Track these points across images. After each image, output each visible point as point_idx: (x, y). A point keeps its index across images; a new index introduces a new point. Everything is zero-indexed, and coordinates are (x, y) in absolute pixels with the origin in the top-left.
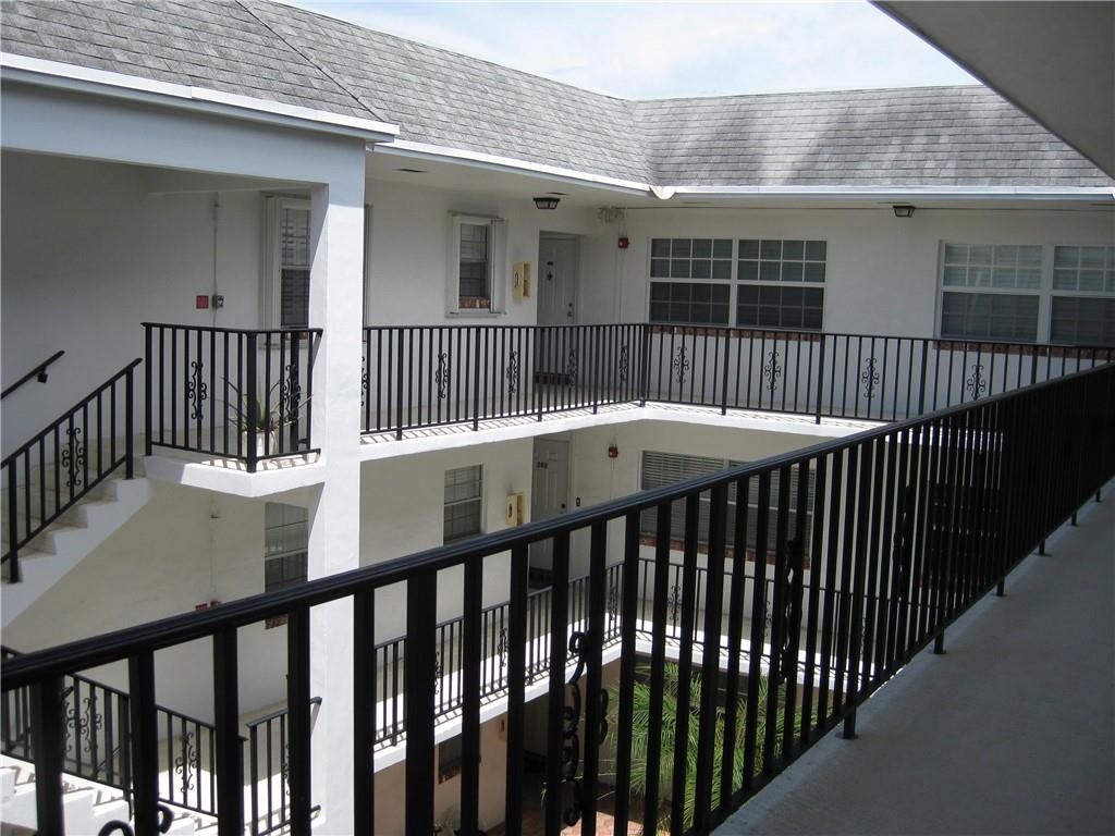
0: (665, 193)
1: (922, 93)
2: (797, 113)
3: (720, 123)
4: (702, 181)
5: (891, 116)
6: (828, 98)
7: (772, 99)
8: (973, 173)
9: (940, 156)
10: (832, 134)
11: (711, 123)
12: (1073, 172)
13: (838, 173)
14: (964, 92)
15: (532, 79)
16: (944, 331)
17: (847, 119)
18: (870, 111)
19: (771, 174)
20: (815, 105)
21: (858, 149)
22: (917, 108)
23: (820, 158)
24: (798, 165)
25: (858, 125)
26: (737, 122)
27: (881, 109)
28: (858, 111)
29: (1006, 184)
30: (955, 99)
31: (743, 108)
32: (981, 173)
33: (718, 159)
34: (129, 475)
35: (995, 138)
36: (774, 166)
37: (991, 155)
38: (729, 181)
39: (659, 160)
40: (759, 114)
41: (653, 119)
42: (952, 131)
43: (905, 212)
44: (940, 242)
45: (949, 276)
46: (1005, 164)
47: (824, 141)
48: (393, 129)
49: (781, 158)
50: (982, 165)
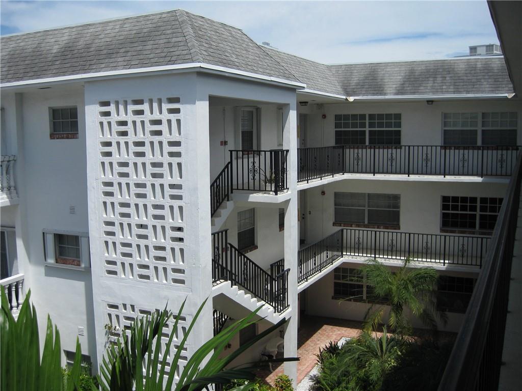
0: (351, 99)
1: (436, 62)
2: (393, 69)
3: (366, 73)
4: (364, 95)
5: (428, 71)
6: (404, 64)
7: (384, 65)
8: (460, 90)
9: (447, 84)
10: (407, 77)
11: (362, 73)
12: (493, 89)
13: (412, 91)
14: (452, 62)
15: (306, 61)
16: (445, 143)
17: (412, 72)
18: (420, 68)
19: (388, 91)
20: (399, 67)
21: (418, 82)
22: (437, 68)
23: (405, 86)
24: (398, 88)
25: (417, 74)
26: (372, 73)
27: (424, 68)
28: (415, 69)
29: (471, 93)
30: (449, 64)
31: (373, 68)
32: (462, 90)
33: (367, 87)
34: (228, 200)
35: (465, 78)
36: (389, 89)
37: (465, 83)
38: (374, 94)
39: (346, 87)
40: (379, 70)
41: (339, 72)
42: (450, 75)
43: (431, 103)
44: (442, 113)
45: (445, 124)
46: (470, 87)
47: (405, 80)
48: (305, 85)
49: (391, 86)
50: (462, 87)
